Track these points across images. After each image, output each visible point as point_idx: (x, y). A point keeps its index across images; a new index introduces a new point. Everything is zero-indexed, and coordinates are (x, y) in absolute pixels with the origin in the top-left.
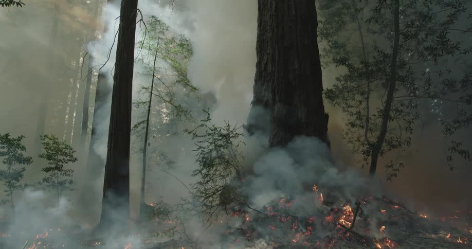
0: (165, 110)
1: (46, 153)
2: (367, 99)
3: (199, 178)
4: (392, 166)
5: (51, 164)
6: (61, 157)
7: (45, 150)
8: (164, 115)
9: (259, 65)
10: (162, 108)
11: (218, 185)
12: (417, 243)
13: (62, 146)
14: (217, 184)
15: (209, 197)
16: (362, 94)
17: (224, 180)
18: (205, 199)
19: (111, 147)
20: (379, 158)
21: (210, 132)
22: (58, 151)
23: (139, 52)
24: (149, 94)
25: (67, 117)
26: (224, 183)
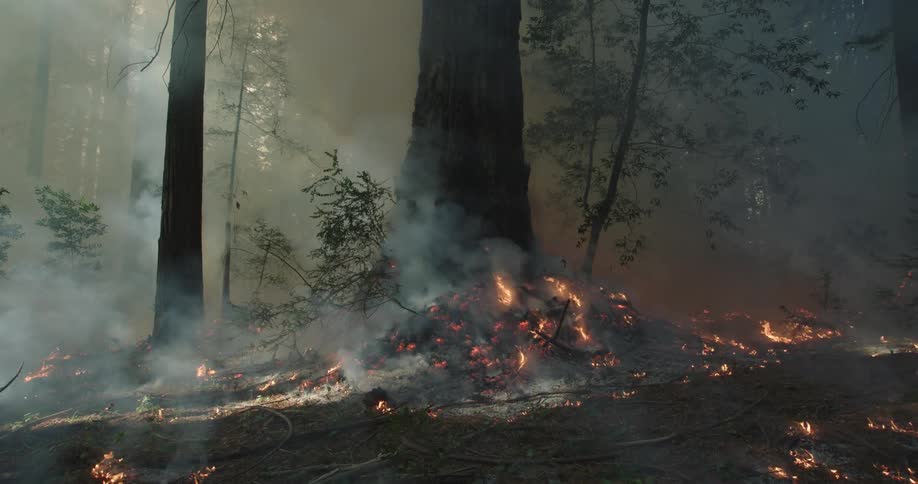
0: (264, 149)
1: (49, 217)
2: (592, 143)
3: (321, 261)
4: (624, 245)
5: (59, 236)
6: (78, 226)
7: (45, 212)
8: (262, 158)
9: (422, 78)
10: (259, 145)
11: (351, 272)
12: (644, 357)
13: (76, 207)
14: (350, 269)
15: (338, 291)
16: (584, 134)
17: (362, 265)
18: (331, 294)
19: (168, 207)
20: (602, 233)
21: (339, 189)
22: (73, 215)
23: (214, 43)
24: (234, 119)
25: (84, 154)
26: (363, 269)
